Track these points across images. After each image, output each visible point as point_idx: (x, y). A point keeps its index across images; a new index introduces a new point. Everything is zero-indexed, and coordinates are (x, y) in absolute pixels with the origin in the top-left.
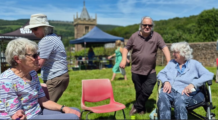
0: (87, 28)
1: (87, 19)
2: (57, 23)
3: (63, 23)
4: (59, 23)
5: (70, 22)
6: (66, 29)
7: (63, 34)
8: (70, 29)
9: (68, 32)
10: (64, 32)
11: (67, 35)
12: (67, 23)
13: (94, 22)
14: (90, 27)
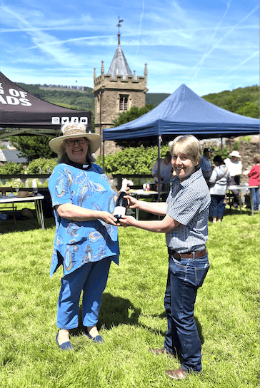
0: (124, 99)
2: (53, 89)
3: (65, 90)
4: (58, 89)
5: (81, 88)
6: (72, 104)
8: (80, 103)
12: (74, 91)
13: (140, 83)
14: (130, 97)
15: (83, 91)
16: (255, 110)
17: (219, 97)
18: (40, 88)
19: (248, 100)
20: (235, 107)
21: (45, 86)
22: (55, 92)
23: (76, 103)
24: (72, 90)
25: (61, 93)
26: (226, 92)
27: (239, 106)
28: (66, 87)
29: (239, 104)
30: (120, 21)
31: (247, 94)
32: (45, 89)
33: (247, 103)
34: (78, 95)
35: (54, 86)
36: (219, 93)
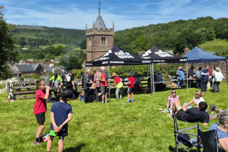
0: (104, 39)
1: (104, 29)
2: (24, 28)
3: (31, 28)
4: (27, 28)
5: (41, 27)
6: (36, 36)
7: (33, 42)
8: (41, 36)
9: (39, 40)
10: (33, 40)
11: (37, 43)
12: (37, 28)
13: (111, 32)
14: (106, 38)
15: (42, 29)
16: (145, 40)
17: (124, 33)
18: (16, 27)
19: (140, 34)
20: (134, 38)
21: (19, 26)
22: (25, 29)
23: (38, 35)
24: (35, 28)
25: (29, 30)
26: (127, 30)
27: (136, 38)
28: (32, 26)
29: (136, 36)
30: (100, 2)
31: (139, 31)
32: (19, 28)
33: (140, 36)
34: (39, 31)
35: (25, 26)
36: (124, 31)
